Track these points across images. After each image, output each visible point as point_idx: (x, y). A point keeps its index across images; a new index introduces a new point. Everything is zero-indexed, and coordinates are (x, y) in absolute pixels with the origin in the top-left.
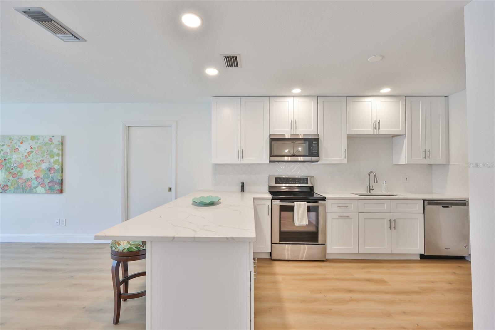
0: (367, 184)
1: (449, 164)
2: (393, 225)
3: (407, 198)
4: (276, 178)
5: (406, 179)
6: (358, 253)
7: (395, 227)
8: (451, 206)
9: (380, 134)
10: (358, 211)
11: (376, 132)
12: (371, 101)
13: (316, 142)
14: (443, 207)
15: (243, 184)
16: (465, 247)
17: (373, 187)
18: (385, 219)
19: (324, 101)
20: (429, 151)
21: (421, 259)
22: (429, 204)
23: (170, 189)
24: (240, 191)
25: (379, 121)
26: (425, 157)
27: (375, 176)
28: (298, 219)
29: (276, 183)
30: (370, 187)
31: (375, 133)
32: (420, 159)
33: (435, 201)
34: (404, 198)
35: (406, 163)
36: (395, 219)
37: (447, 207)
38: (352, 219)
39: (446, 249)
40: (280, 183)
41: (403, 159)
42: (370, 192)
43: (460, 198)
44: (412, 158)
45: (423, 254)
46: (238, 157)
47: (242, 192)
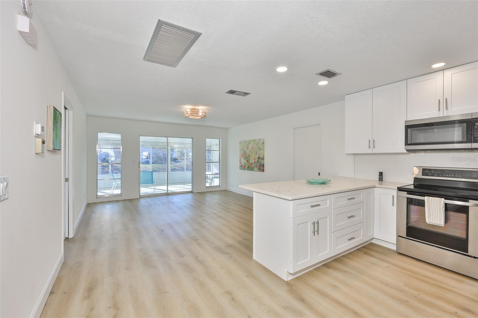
4: (423, 169)
15: (381, 174)
23: (319, 174)
24: (378, 180)
29: (423, 175)
40: (429, 175)
46: (370, 147)
47: (380, 181)
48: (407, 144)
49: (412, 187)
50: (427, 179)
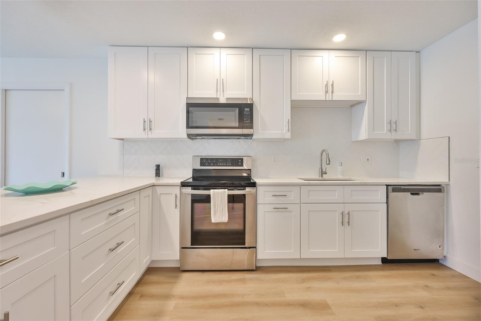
0: (319, 166)
1: (420, 140)
2: (346, 220)
3: (365, 183)
4: (201, 159)
5: (368, 160)
6: (299, 258)
7: (349, 223)
8: (423, 193)
9: (333, 99)
10: (300, 202)
11: (329, 98)
12: (322, 56)
13: (248, 109)
14: (412, 194)
15: (158, 167)
16: (439, 247)
17: (326, 170)
18: (337, 211)
19: (260, 54)
20: (396, 123)
21: (382, 263)
22: (394, 190)
23: (63, 174)
24: (155, 176)
25: (332, 83)
26: (390, 131)
27: (328, 155)
28: (215, 213)
29: (201, 166)
30: (322, 170)
31: (327, 99)
32: (384, 133)
33: (402, 187)
34: (361, 183)
35: (367, 138)
36: (349, 212)
37: (417, 194)
38: (292, 212)
39: (415, 250)
40: (207, 165)
41: (363, 135)
42: (322, 176)
43: (434, 182)
44: (373, 132)
45: (385, 258)
46: (144, 129)
47: (157, 177)
48: (188, 127)
49: (191, 180)
50: (204, 170)
